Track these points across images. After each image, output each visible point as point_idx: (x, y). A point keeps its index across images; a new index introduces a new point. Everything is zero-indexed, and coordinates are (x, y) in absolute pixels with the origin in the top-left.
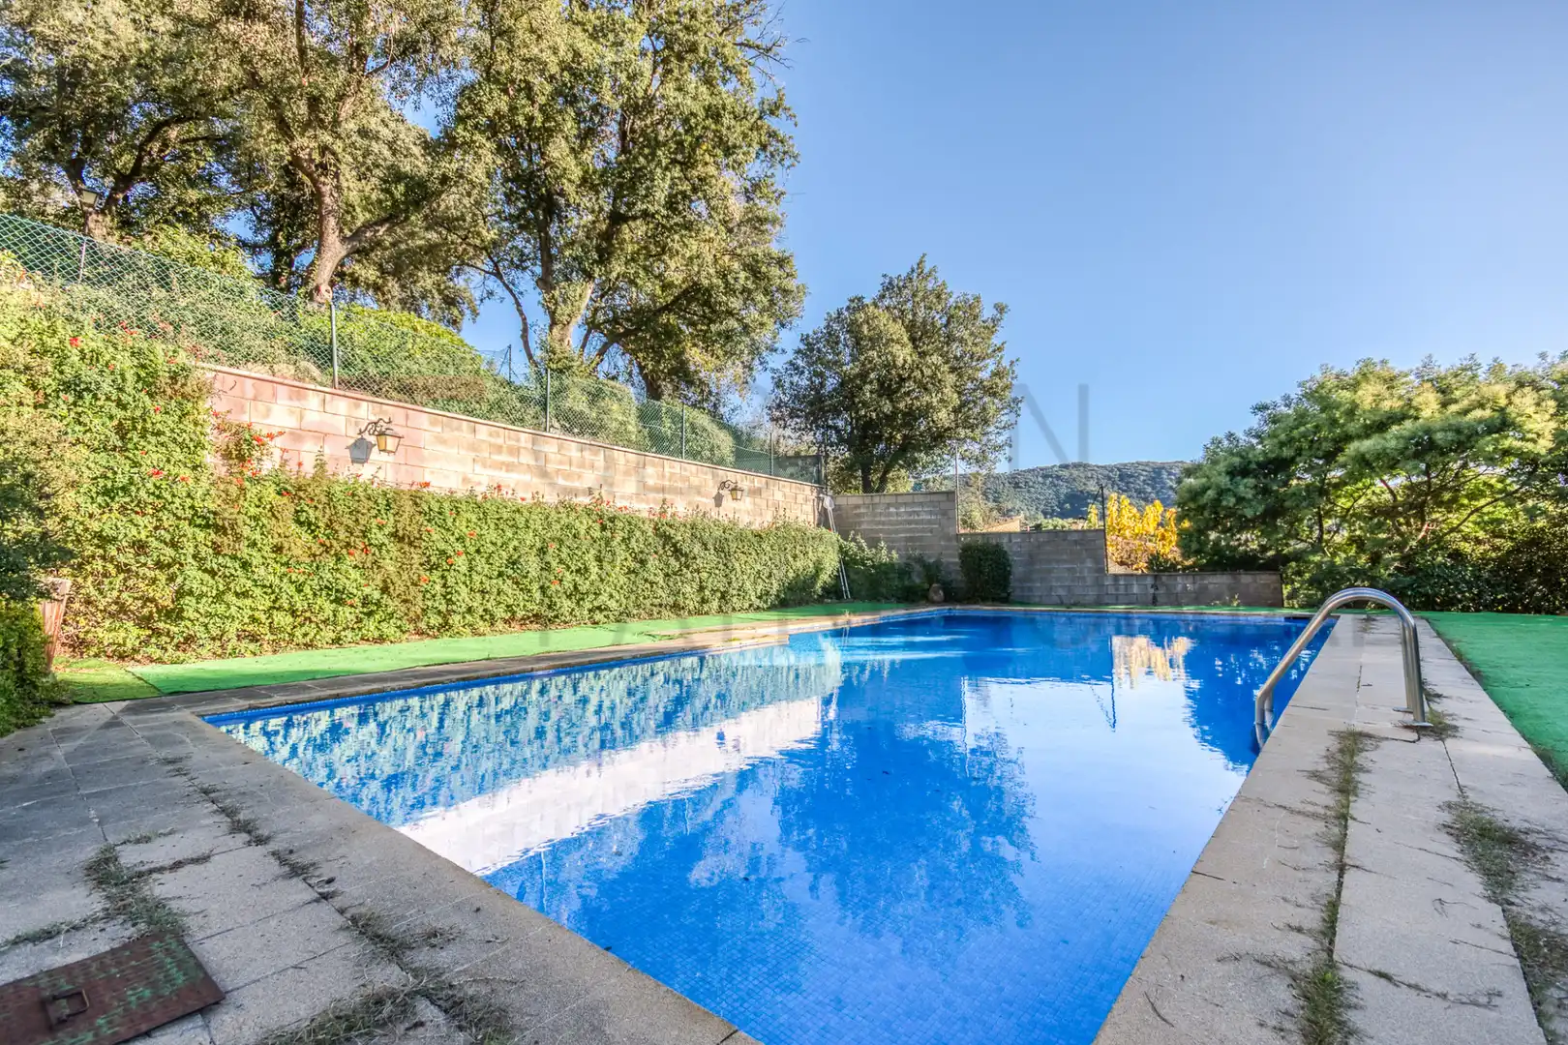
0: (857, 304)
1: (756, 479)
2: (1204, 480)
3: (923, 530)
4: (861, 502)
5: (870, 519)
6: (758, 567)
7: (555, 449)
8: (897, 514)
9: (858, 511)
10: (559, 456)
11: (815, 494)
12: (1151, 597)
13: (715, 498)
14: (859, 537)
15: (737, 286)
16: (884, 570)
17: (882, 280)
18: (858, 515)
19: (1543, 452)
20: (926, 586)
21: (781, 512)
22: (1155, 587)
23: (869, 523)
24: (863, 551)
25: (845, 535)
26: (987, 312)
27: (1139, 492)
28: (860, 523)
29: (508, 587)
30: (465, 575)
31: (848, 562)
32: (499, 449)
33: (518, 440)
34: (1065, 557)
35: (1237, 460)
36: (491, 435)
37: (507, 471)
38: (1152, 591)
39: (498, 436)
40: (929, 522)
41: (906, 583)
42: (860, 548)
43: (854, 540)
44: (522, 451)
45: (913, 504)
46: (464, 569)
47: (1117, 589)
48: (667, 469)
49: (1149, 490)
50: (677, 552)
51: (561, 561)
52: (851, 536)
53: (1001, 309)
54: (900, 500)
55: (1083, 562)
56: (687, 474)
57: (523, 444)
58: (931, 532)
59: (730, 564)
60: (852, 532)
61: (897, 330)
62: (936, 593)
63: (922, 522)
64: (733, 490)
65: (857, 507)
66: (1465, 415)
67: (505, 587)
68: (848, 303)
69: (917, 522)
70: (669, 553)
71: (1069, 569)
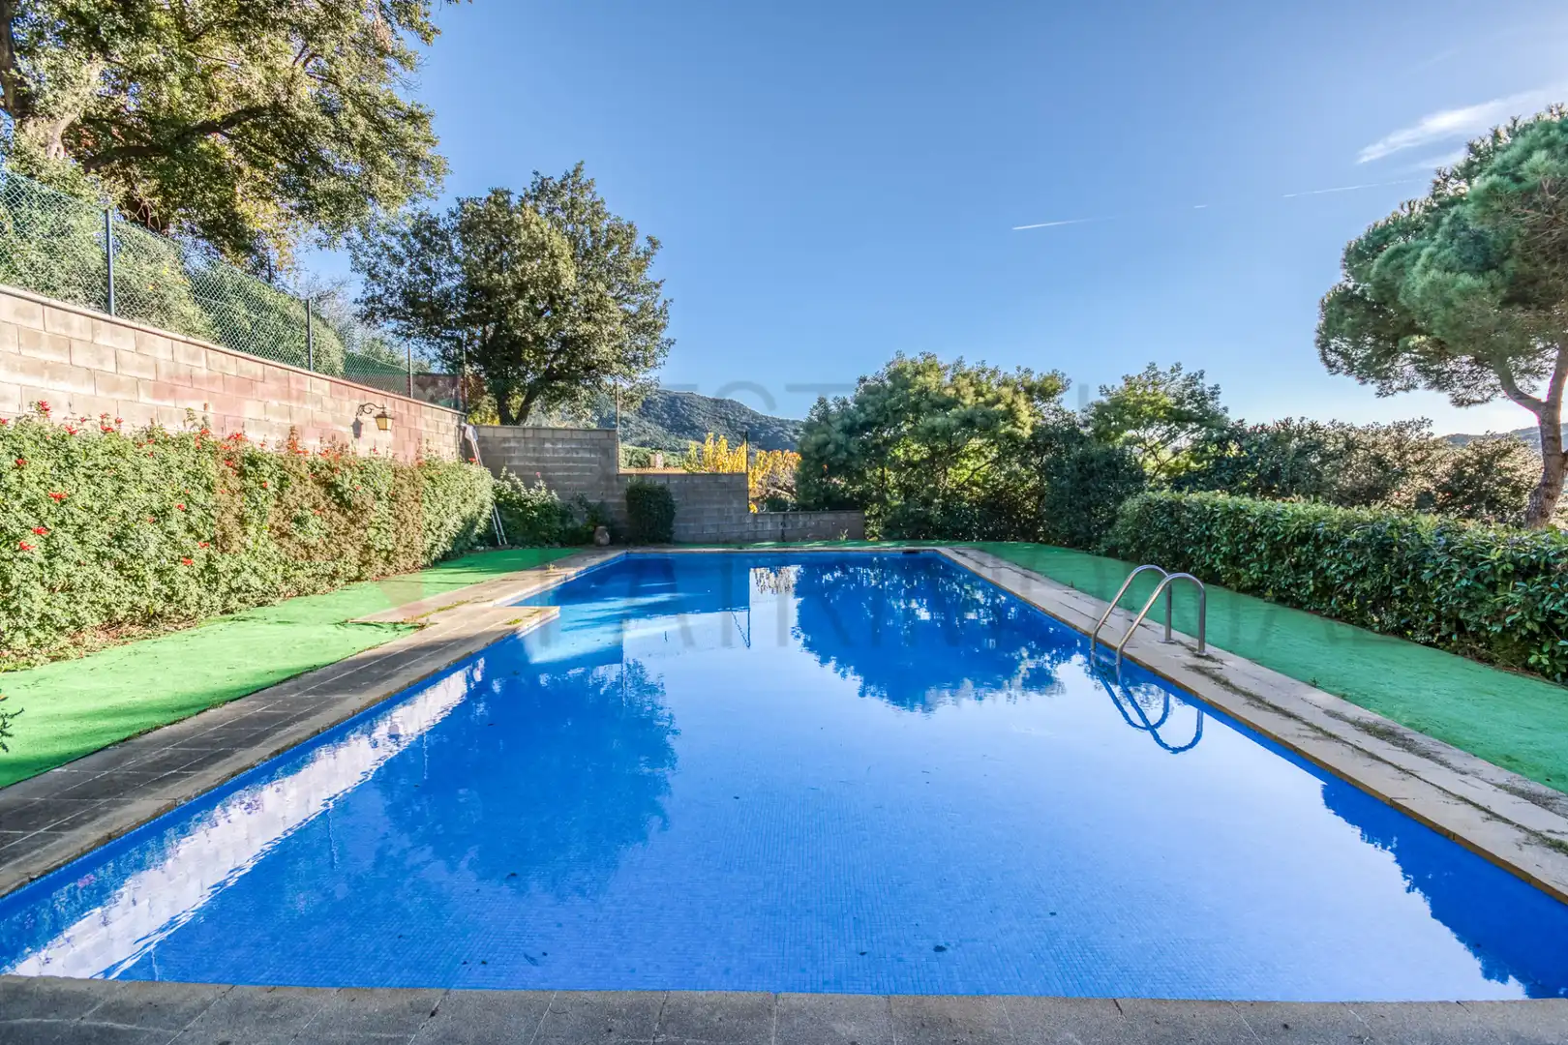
0: (499, 197)
1: (397, 402)
2: (825, 436)
3: (583, 469)
4: (511, 435)
5: (521, 454)
6: (430, 517)
7: (132, 346)
8: (555, 451)
9: (507, 445)
10: (138, 359)
11: (456, 422)
12: (780, 533)
13: (353, 426)
14: (512, 475)
15: (353, 135)
16: (547, 510)
17: (533, 178)
18: (508, 450)
19: (1026, 436)
20: (591, 528)
21: (424, 445)
22: (784, 524)
23: (520, 459)
24: (519, 491)
25: (496, 475)
26: (641, 243)
27: (658, 417)
28: (510, 459)
29: (109, 578)
30: (41, 565)
31: (503, 504)
32: (34, 339)
33: (68, 326)
34: (715, 498)
35: (847, 421)
36: (18, 312)
37: (52, 377)
38: (781, 528)
39: (33, 317)
40: (589, 461)
41: (569, 525)
42: (515, 487)
43: (507, 478)
44: (76, 345)
45: (572, 440)
46: (39, 556)
47: (756, 527)
48: (293, 384)
49: (666, 416)
50: (344, 504)
51: (190, 529)
52: (504, 473)
53: (653, 243)
54: (559, 435)
55: (731, 503)
56: (319, 392)
57: (76, 334)
58: (591, 471)
59: (402, 517)
60: (505, 469)
61: (559, 243)
62: (602, 535)
63: (582, 460)
64: (379, 417)
65: (506, 440)
66: (993, 405)
67: (102, 576)
68: (489, 194)
69: (574, 460)
70: (333, 506)
71: (719, 509)
